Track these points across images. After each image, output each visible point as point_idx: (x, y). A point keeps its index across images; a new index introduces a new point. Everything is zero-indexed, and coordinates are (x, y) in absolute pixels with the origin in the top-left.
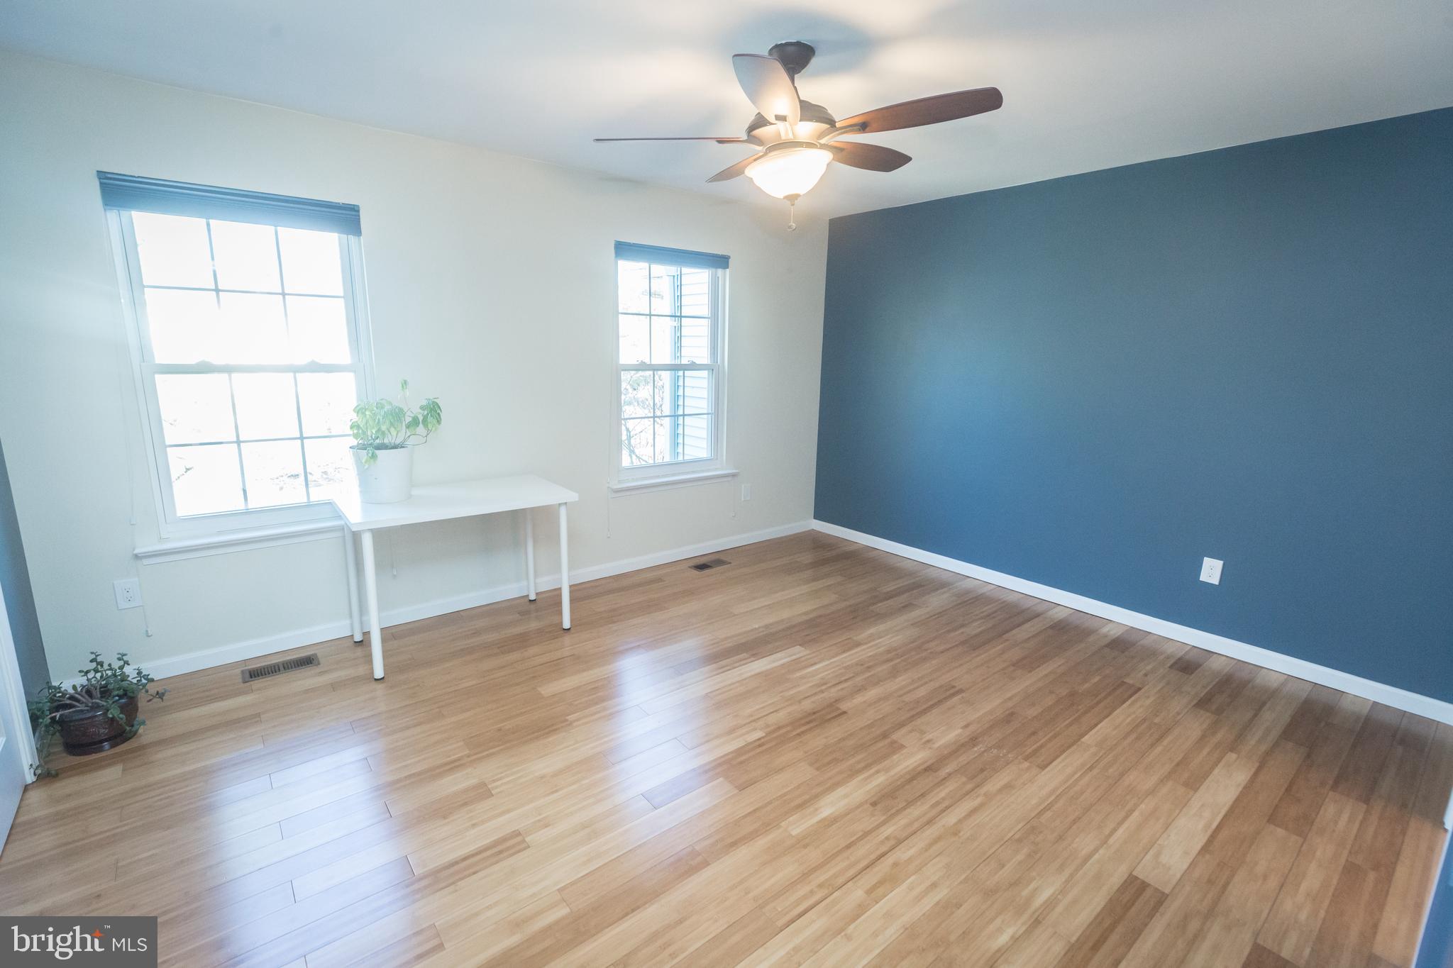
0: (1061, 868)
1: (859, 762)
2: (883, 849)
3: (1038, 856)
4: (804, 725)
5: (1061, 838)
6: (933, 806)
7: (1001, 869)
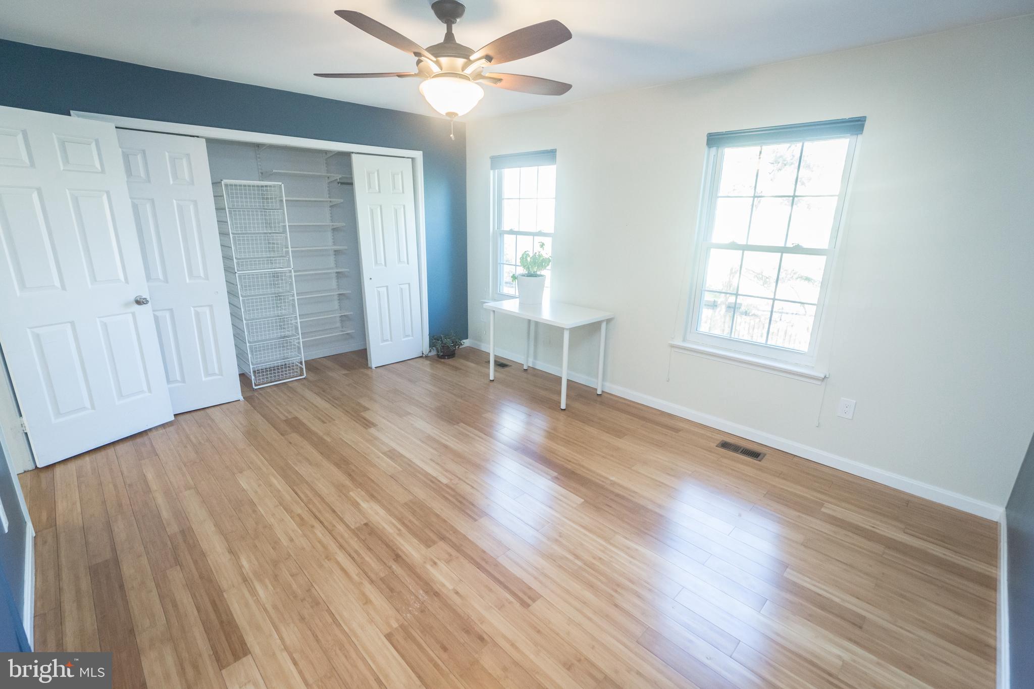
0: (275, 607)
1: (410, 521)
2: (326, 523)
3: (291, 597)
4: (457, 499)
5: (302, 619)
6: (356, 552)
7: (290, 574)
